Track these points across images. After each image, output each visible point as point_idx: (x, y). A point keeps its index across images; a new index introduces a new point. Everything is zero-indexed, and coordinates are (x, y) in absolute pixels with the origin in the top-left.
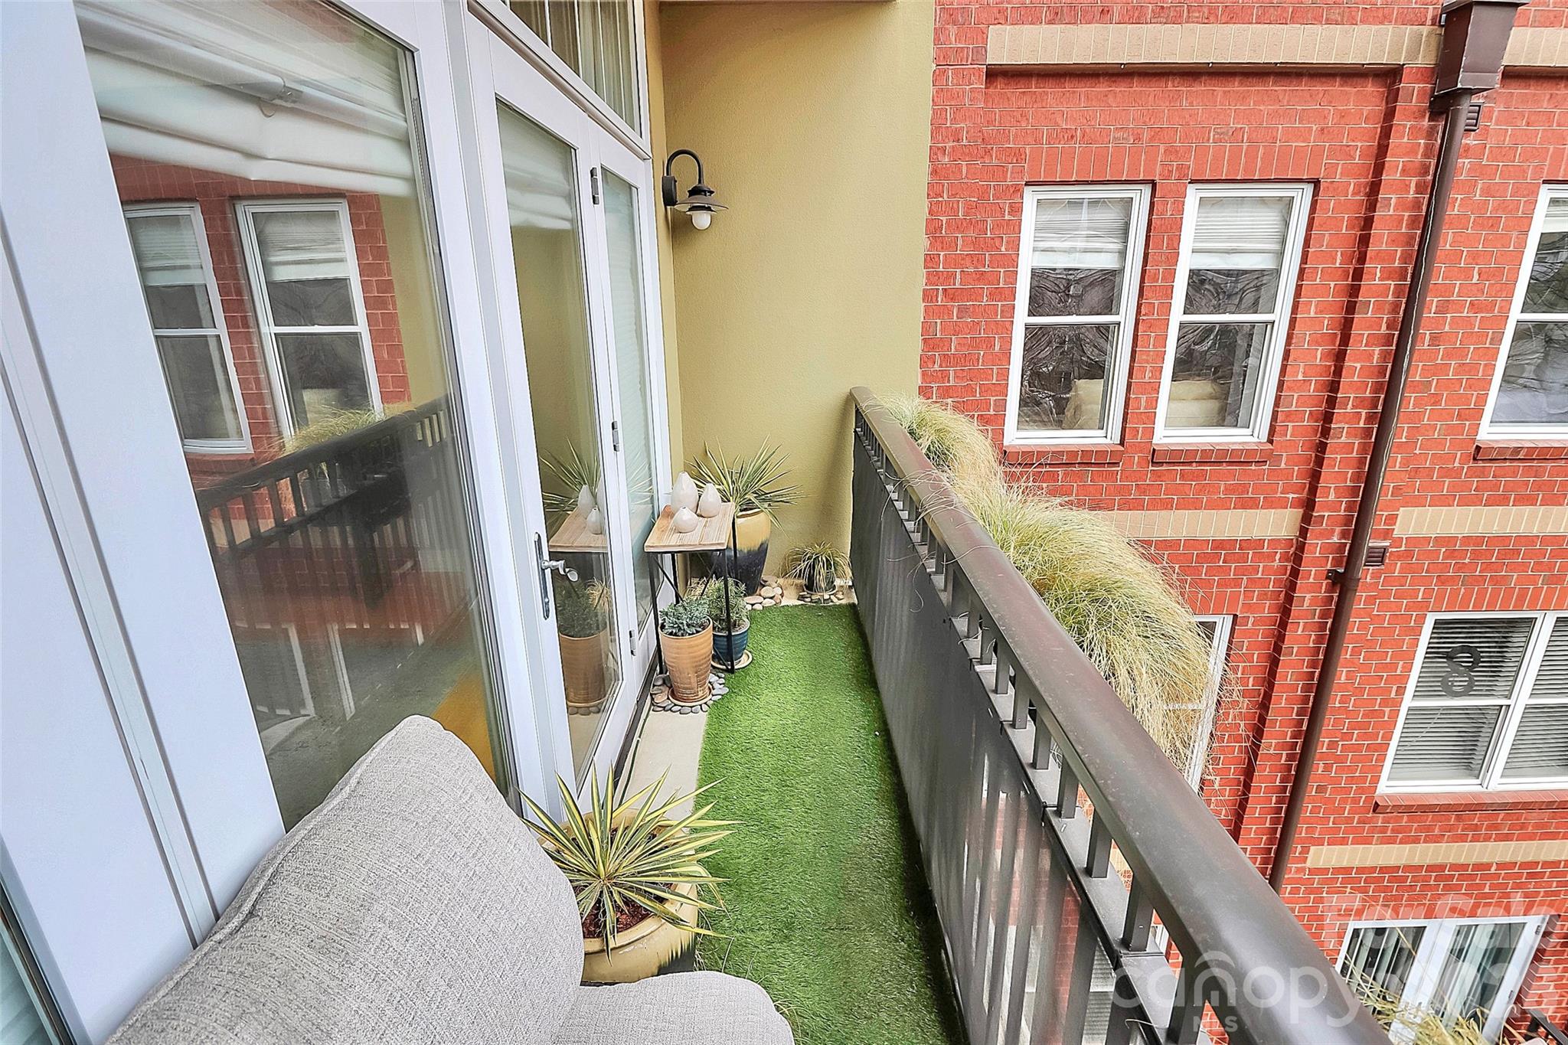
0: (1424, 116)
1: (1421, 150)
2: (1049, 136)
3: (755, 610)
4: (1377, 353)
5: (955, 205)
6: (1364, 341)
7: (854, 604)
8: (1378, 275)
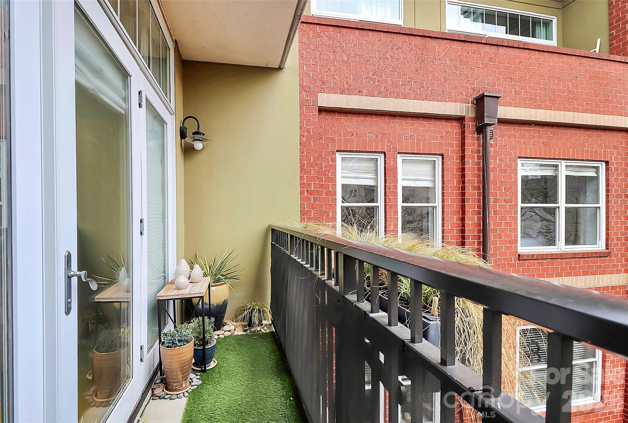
0: (475, 133)
1: (476, 145)
2: (344, 134)
3: (219, 338)
4: (476, 218)
5: (309, 157)
6: (471, 213)
7: (273, 332)
8: (471, 188)
